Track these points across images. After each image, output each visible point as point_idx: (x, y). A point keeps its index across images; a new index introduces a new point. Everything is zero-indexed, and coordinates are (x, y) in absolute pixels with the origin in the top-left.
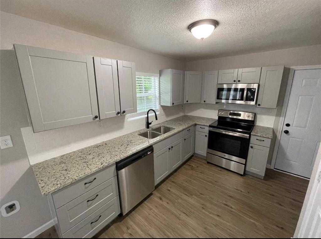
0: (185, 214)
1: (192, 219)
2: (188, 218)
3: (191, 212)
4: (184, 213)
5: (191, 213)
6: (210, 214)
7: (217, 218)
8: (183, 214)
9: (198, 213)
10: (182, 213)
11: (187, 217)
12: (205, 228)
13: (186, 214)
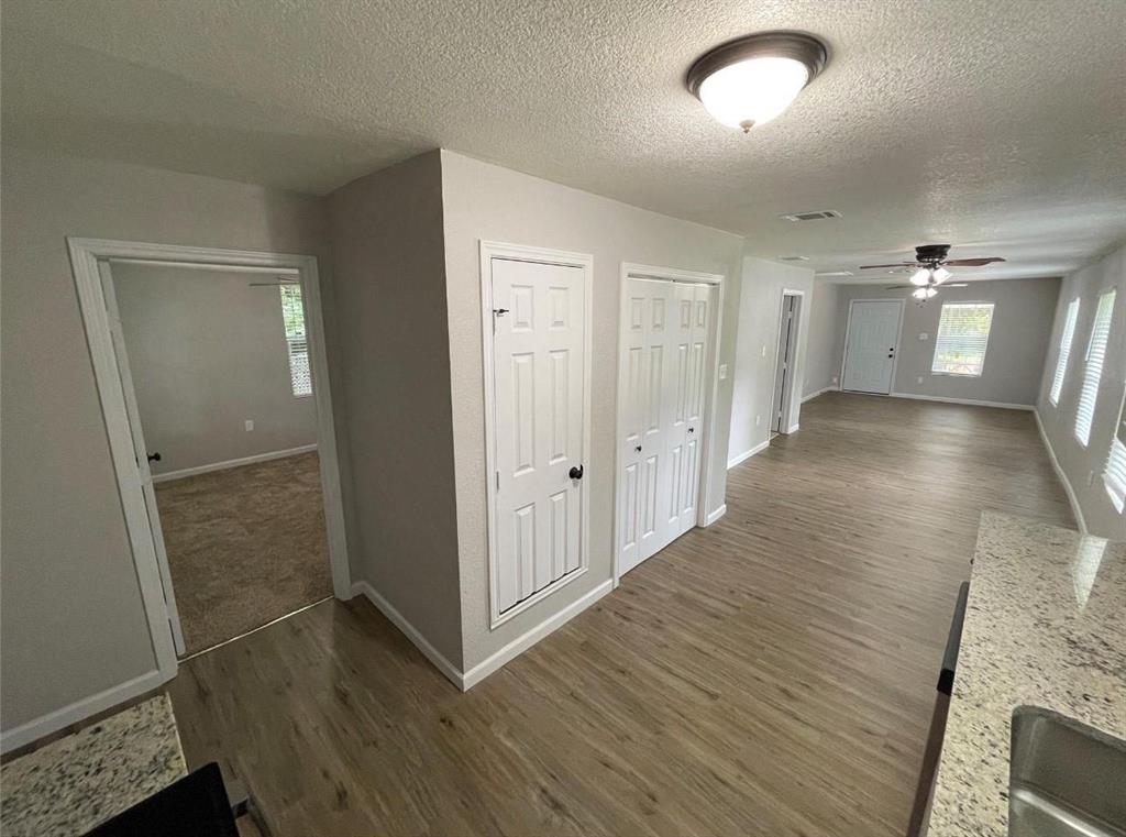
0: (720, 780)
1: (697, 761)
2: (709, 765)
3: (698, 784)
4: (724, 783)
5: (702, 783)
6: (632, 774)
7: (613, 756)
8: (728, 781)
9: (675, 777)
10: (734, 784)
11: (714, 768)
12: (658, 733)
13: (717, 778)
